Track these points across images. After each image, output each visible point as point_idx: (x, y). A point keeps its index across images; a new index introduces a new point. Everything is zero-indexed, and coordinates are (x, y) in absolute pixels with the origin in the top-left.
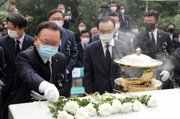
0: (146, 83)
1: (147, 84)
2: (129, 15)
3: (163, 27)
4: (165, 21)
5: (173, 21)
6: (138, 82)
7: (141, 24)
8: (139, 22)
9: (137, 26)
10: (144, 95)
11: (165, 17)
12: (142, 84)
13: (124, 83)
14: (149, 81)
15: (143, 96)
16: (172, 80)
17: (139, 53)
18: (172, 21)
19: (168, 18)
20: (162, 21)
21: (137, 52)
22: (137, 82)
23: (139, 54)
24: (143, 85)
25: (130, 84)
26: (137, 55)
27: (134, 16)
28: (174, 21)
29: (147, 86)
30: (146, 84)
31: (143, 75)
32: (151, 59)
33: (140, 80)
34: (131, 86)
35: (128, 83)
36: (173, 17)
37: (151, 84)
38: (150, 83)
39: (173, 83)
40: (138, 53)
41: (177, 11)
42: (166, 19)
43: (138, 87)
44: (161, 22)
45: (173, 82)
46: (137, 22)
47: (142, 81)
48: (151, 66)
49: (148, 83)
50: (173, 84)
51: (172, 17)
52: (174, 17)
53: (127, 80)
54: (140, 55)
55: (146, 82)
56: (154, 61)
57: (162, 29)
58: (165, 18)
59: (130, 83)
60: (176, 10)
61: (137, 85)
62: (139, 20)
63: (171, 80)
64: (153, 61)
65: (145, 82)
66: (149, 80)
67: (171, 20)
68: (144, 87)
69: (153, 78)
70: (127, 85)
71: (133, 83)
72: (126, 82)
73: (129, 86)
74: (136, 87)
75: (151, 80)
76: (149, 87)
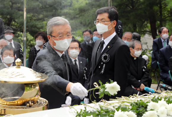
1: (29, 103)
6: (19, 102)
8: (14, 26)
12: (24, 104)
14: (32, 100)
17: (19, 65)
20: (43, 24)
21: (16, 64)
22: (17, 103)
24: (25, 105)
25: (8, 105)
26: (16, 68)
27: (7, 18)
29: (30, 106)
30: (28, 104)
31: (25, 92)
33: (21, 99)
34: (9, 108)
35: (6, 104)
38: (34, 102)
40: (18, 65)
41: (60, 12)
43: (19, 108)
44: (42, 25)
46: (12, 25)
47: (23, 101)
48: (34, 81)
49: (31, 102)
53: (4, 100)
55: (29, 101)
56: (38, 75)
59: (8, 104)
60: (59, 10)
61: (17, 105)
62: (13, 22)
65: (27, 101)
66: (33, 99)
68: (26, 108)
69: (37, 95)
70: (4, 107)
71: (12, 104)
72: (3, 102)
73: (7, 107)
74: (16, 108)
75: (34, 99)
76: (32, 107)
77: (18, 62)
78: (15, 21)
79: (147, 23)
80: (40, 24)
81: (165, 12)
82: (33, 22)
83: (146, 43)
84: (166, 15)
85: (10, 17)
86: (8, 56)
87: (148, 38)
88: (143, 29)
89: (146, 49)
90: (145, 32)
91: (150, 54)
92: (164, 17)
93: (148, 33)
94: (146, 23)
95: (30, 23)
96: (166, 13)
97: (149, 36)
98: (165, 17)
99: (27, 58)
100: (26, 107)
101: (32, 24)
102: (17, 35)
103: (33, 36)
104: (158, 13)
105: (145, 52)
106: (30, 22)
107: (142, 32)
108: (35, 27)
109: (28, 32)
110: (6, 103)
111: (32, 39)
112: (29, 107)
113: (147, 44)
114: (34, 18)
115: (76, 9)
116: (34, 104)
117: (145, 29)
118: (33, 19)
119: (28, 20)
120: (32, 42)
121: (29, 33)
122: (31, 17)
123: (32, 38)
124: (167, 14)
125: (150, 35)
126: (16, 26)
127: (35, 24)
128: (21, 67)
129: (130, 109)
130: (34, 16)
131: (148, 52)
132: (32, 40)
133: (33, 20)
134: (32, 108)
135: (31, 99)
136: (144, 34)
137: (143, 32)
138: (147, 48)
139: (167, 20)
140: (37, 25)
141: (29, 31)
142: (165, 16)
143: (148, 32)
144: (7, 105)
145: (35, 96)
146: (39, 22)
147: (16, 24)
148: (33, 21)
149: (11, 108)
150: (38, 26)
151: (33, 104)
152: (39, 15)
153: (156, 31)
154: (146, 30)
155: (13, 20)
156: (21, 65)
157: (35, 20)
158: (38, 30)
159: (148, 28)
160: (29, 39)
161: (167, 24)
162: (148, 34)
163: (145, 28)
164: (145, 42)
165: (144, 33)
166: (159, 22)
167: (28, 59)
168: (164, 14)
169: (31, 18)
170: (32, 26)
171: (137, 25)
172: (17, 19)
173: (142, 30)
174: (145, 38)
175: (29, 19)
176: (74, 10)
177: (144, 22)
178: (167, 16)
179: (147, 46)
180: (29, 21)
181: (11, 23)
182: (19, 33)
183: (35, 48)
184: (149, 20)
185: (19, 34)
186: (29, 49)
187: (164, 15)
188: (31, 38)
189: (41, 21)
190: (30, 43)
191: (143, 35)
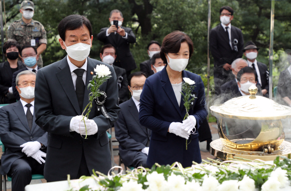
1: (268, 148)
2: (243, 27)
6: (253, 146)
8: (262, 40)
12: (260, 149)
13: (228, 147)
14: (271, 144)
17: (254, 94)
21: (251, 92)
22: (251, 146)
23: (253, 97)
24: (262, 151)
25: (238, 149)
26: (250, 97)
27: (252, 29)
29: (269, 153)
30: (266, 150)
33: (257, 142)
34: (239, 153)
35: (235, 147)
37: (276, 149)
38: (274, 147)
43: (253, 154)
46: (259, 39)
47: (259, 144)
49: (271, 147)
53: (233, 142)
54: (255, 97)
55: (267, 145)
56: (281, 109)
59: (238, 147)
61: (251, 150)
62: (261, 35)
64: (278, 108)
65: (265, 145)
66: (273, 142)
68: (263, 155)
69: (280, 138)
70: (233, 151)
71: (243, 147)
72: (231, 145)
73: (237, 152)
74: (249, 154)
75: (275, 143)
76: (272, 154)
77: (252, 90)
78: (263, 34)
85: (256, 27)
86: (248, 82)
95: (286, 36)
99: (275, 85)
100: (262, 153)
102: (266, 53)
106: (285, 34)
110: (235, 145)
112: (267, 154)
116: (274, 150)
119: (282, 32)
122: (287, 28)
126: (264, 40)
128: (257, 97)
133: (290, 31)
141: (283, 48)
144: (236, 148)
145: (277, 139)
147: (264, 38)
149: (242, 154)
155: (260, 32)
156: (257, 94)
170: (288, 40)
172: (266, 30)
175: (284, 30)
181: (258, 36)
182: (268, 50)
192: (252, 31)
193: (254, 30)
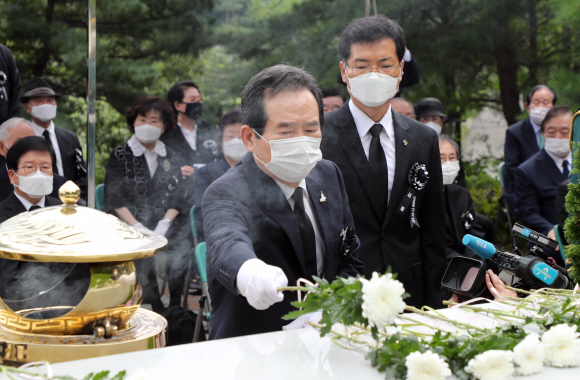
0: (100, 323)
1: (104, 327)
2: (10, 43)
3: (158, 94)
4: (165, 73)
5: (195, 72)
6: (70, 324)
7: (64, 81)
8: (56, 75)
9: (52, 92)
10: (97, 370)
11: (163, 53)
12: (87, 329)
13: (9, 327)
14: (113, 317)
15: (91, 375)
16: (201, 313)
17: (72, 203)
18: (191, 73)
19: (176, 58)
20: (151, 71)
21: (63, 199)
22: (66, 324)
23: (69, 209)
24: (91, 334)
25: (35, 332)
26: (62, 211)
27: (33, 48)
28: (201, 73)
29: (107, 336)
30: (100, 330)
31: (91, 290)
32: (120, 227)
33: (79, 314)
35: (27, 328)
36: (196, 55)
37: (124, 327)
38: (119, 322)
39: (205, 323)
40: (69, 203)
41: (211, 33)
42: (169, 64)
43: (71, 342)
44: (149, 75)
45: (205, 318)
46: (50, 73)
47: (86, 319)
48: (120, 256)
49: (112, 324)
50: (202, 326)
51: (190, 57)
52: (201, 56)
53: (22, 314)
54: (74, 211)
55: (104, 319)
56: (135, 235)
57: (155, 104)
58: (164, 59)
59: (34, 328)
60: (206, 28)
61: (66, 332)
62: (55, 64)
63: (196, 312)
64: (128, 235)
65: (97, 320)
66: (116, 312)
67: (188, 70)
68: (93, 343)
69: (130, 301)
70: (23, 338)
71: (48, 327)
72: (17, 323)
73: (31, 339)
74: (62, 342)
75: (120, 313)
76: (114, 338)
77: (68, 193)
78: (60, 61)
79: (490, 72)
80: (144, 72)
81: (547, 38)
82: (119, 64)
83: (485, 138)
84: (548, 45)
85: (42, 45)
86: (39, 171)
87: (492, 122)
88: (476, 92)
89: (485, 158)
90: (481, 102)
91: (496, 171)
92: (543, 52)
93: (491, 104)
94: (485, 71)
95: (111, 68)
96: (550, 41)
97: (495, 115)
98: (545, 54)
99: (98, 181)
100: (92, 337)
101: (118, 69)
102: (68, 105)
103: (119, 110)
104: (524, 42)
105: (482, 164)
106: (110, 63)
107: (473, 103)
108: (128, 80)
109: (104, 98)
110: (28, 324)
111: (115, 120)
112: (103, 339)
113: (489, 142)
114: (124, 52)
115: (261, 22)
116: (119, 329)
117: (482, 92)
118: (121, 54)
119: (103, 58)
120: (115, 131)
121: (108, 101)
122: (113, 49)
123: (117, 115)
124: (554, 45)
125: (498, 110)
126: (62, 75)
127: (127, 72)
128: (79, 209)
129: (426, 343)
130: (123, 45)
131: (490, 167)
132: (115, 124)
133: (120, 57)
134: (113, 341)
135: (111, 314)
136: (479, 108)
137: (477, 100)
138: (487, 154)
139: (552, 63)
140: (133, 73)
141: (105, 95)
142: (547, 50)
143: (492, 101)
144: (30, 331)
145: (125, 303)
146: (140, 65)
147: (63, 69)
148: (121, 60)
149: (45, 342)
150: (135, 78)
151: (116, 328)
152: (140, 43)
153: (517, 99)
154: (485, 95)
155: (51, 57)
156: (79, 204)
157: (125, 58)
158: (134, 91)
159: (492, 88)
160: (107, 122)
161: (552, 75)
162: (492, 107)
163: (483, 88)
164: (482, 133)
165: (479, 104)
166: (526, 70)
167: (102, 185)
168: (544, 42)
169: (112, 52)
170: (116, 77)
171: (456, 80)
172: (65, 52)
173: (474, 95)
174: (480, 120)
175: (107, 54)
176: (253, 26)
177: (480, 69)
178: (553, 49)
179: (489, 147)
180: (107, 60)
181: (48, 66)
182: (72, 98)
183: (128, 149)
184: (495, 63)
185: (72, 104)
186: (105, 152)
187: (542, 48)
188: (113, 117)
189: (145, 61)
190: (110, 132)
191: (474, 111)
192: (32, 52)
193: (37, 50)
